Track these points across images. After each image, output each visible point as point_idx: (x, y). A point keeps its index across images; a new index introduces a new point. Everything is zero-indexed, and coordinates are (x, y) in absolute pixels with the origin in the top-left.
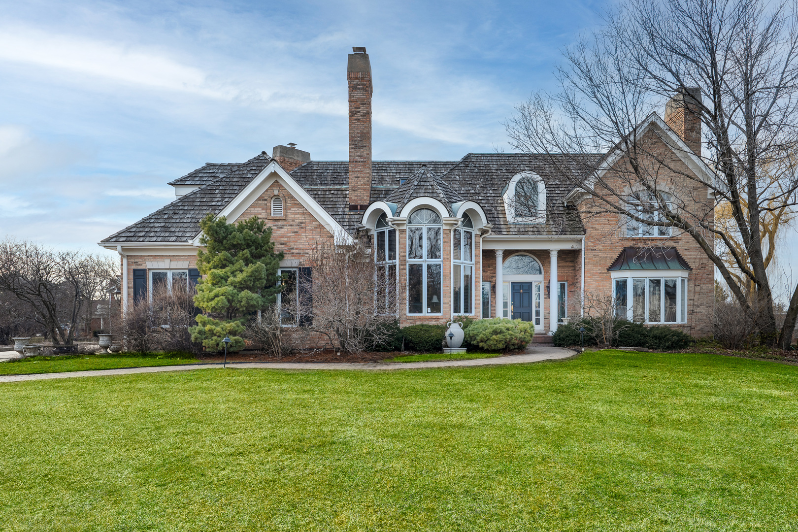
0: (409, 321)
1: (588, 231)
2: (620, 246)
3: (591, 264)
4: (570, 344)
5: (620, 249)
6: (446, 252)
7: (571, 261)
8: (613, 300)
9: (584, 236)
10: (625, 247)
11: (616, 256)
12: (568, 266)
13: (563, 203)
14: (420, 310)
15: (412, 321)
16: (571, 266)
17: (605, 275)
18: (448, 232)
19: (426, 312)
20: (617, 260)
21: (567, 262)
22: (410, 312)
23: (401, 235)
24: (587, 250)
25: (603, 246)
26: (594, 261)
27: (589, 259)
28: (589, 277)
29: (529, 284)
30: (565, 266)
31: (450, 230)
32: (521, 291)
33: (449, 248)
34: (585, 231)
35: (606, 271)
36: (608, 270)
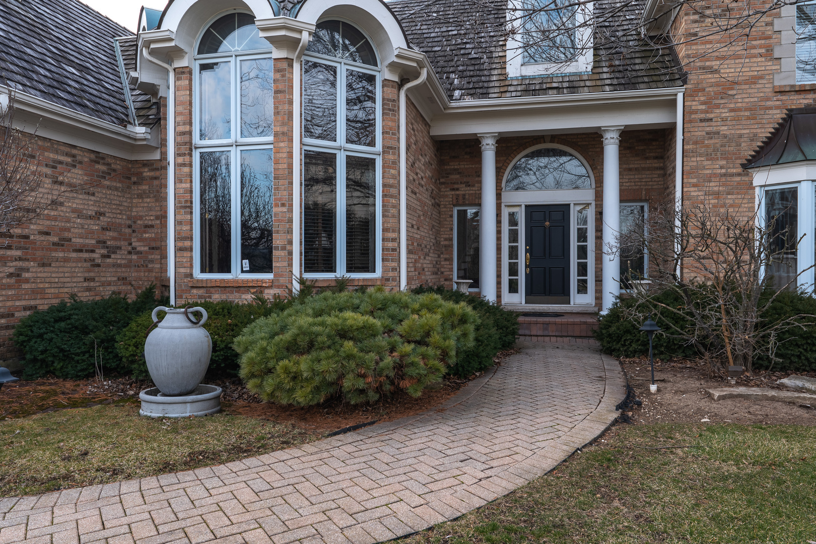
0: (195, 291)
1: (692, 78)
2: (777, 108)
3: (701, 155)
4: (635, 352)
5: (778, 115)
6: (279, 118)
7: (656, 158)
8: (757, 236)
9: (683, 89)
10: (790, 110)
11: (765, 132)
12: (649, 169)
13: (639, 34)
14: (225, 267)
15: (201, 292)
16: (657, 169)
17: (738, 179)
18: (285, 65)
19: (239, 271)
20: (770, 142)
21: (647, 158)
22: (203, 270)
23: (178, 83)
24: (691, 121)
25: (732, 110)
26: (708, 146)
27: (696, 143)
28: (694, 185)
29: (564, 209)
30: (644, 169)
31: (290, 62)
32: (547, 223)
33: (286, 107)
34: (683, 79)
35: (740, 170)
36: (745, 167)
